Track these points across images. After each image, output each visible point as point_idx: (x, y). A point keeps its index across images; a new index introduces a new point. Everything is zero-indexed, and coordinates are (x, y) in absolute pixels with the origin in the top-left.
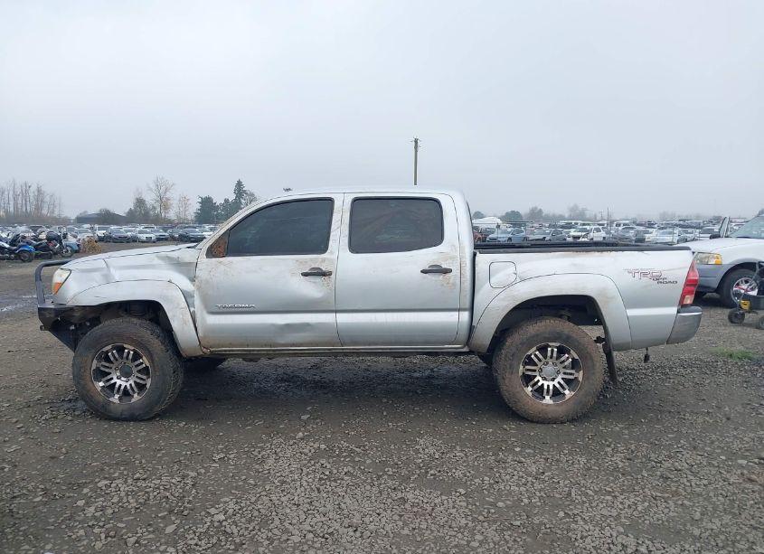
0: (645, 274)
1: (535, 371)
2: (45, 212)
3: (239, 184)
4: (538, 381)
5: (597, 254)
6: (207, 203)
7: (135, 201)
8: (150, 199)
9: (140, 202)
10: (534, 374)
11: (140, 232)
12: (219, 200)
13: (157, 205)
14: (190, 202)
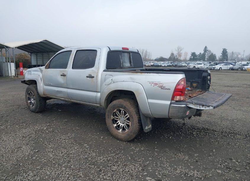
0: (156, 84)
1: (118, 119)
2: (147, 58)
3: (206, 47)
4: (118, 123)
5: (140, 74)
6: (193, 54)
7: (171, 54)
8: (175, 53)
9: (172, 54)
10: (117, 120)
11: (163, 64)
12: (197, 53)
13: (178, 55)
14: (188, 54)
